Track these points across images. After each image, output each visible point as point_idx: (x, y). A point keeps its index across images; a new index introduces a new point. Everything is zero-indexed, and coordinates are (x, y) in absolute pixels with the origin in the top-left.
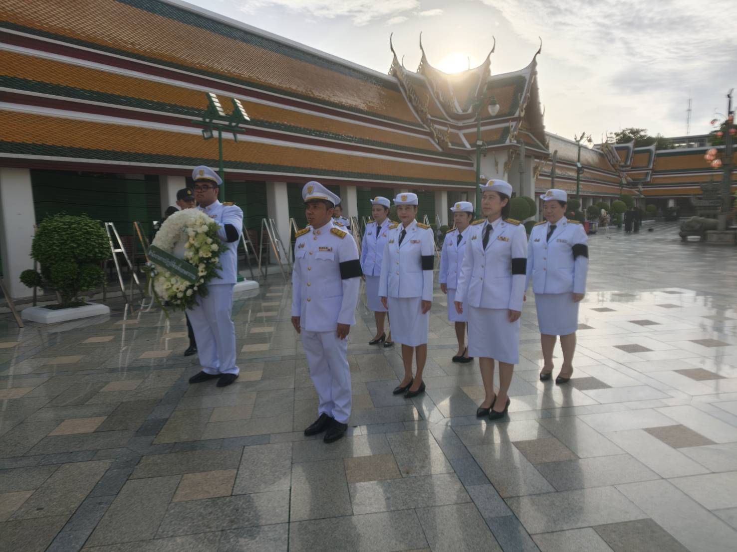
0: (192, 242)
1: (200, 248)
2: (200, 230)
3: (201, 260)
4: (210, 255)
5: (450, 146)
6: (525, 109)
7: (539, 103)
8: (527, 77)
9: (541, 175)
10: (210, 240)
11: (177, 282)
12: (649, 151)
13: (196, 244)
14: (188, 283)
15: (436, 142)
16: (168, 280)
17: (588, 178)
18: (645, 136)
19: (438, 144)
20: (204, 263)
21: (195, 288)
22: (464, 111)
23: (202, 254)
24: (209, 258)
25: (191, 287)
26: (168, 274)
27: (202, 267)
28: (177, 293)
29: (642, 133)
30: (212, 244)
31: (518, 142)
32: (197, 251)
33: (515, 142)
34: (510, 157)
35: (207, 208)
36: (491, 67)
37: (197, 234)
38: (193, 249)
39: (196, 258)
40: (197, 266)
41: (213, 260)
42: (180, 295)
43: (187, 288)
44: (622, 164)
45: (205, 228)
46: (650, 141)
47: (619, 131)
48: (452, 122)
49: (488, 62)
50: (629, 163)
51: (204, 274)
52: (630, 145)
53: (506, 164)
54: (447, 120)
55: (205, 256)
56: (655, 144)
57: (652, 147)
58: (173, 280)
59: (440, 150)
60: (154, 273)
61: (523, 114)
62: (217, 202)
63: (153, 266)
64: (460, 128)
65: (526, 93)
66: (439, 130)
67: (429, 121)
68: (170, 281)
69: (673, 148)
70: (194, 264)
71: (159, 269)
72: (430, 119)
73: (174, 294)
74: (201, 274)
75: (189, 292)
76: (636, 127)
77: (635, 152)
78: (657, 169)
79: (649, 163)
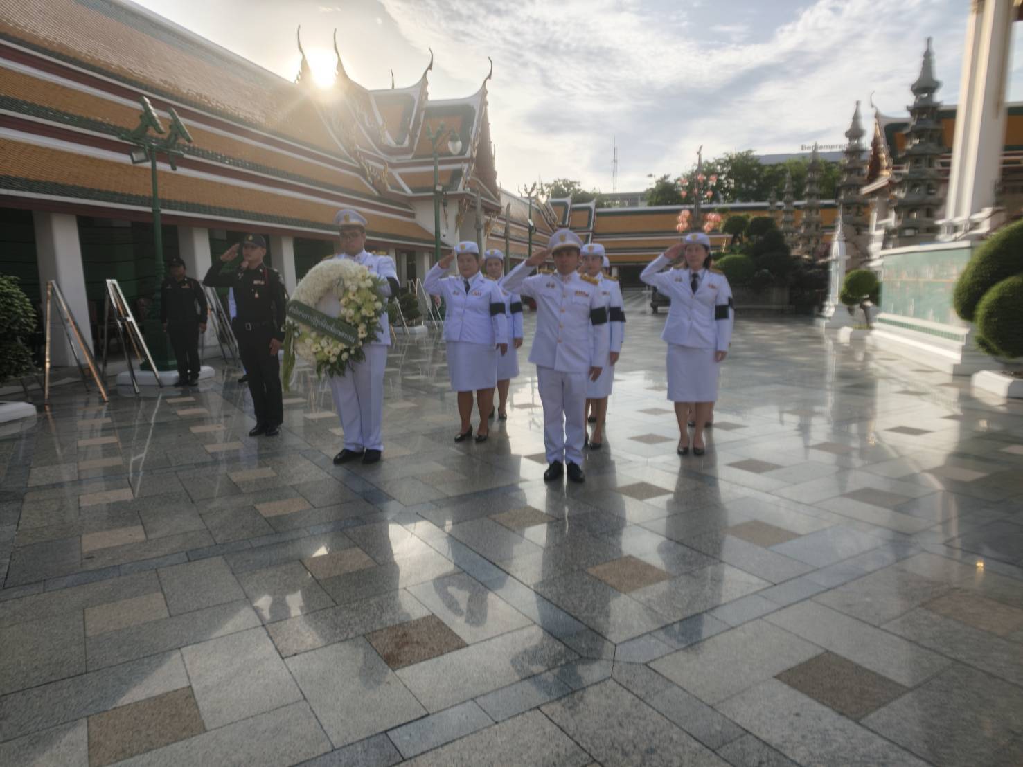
0: (352, 298)
1: (363, 304)
2: (363, 285)
3: (364, 318)
4: (373, 314)
5: (389, 189)
6: (477, 148)
7: (491, 142)
8: (477, 108)
9: (492, 235)
10: (374, 297)
11: (328, 343)
12: (589, 209)
13: (359, 301)
14: (342, 346)
15: (369, 183)
16: (316, 342)
17: (521, 238)
18: (579, 190)
19: (373, 185)
20: (365, 323)
21: (352, 352)
22: (397, 143)
23: (364, 312)
24: (370, 318)
25: (348, 350)
26: (314, 335)
27: (362, 328)
28: (329, 357)
29: (577, 187)
30: (376, 301)
31: (472, 190)
32: (359, 308)
33: (469, 189)
34: (461, 209)
35: (357, 256)
36: (429, 89)
37: (359, 289)
38: (352, 305)
39: (358, 317)
40: (356, 326)
41: (374, 320)
42: (333, 359)
43: (342, 352)
44: (561, 223)
45: (369, 283)
46: (585, 197)
47: (551, 182)
48: (383, 156)
49: (424, 81)
50: (567, 223)
51: (364, 335)
52: (568, 200)
53: (458, 218)
54: (377, 153)
55: (368, 315)
56: (595, 200)
57: (592, 205)
58: (323, 342)
59: (376, 193)
60: (298, 332)
61: (475, 155)
62: (364, 250)
63: (296, 325)
64: (393, 166)
65: (477, 128)
66: (372, 167)
67: (358, 154)
68: (319, 343)
69: (609, 206)
70: (353, 324)
71: (303, 328)
72: (360, 152)
73: (325, 359)
74: (361, 336)
75: (345, 356)
76: (571, 178)
77: (574, 210)
78: (598, 231)
79: (589, 224)
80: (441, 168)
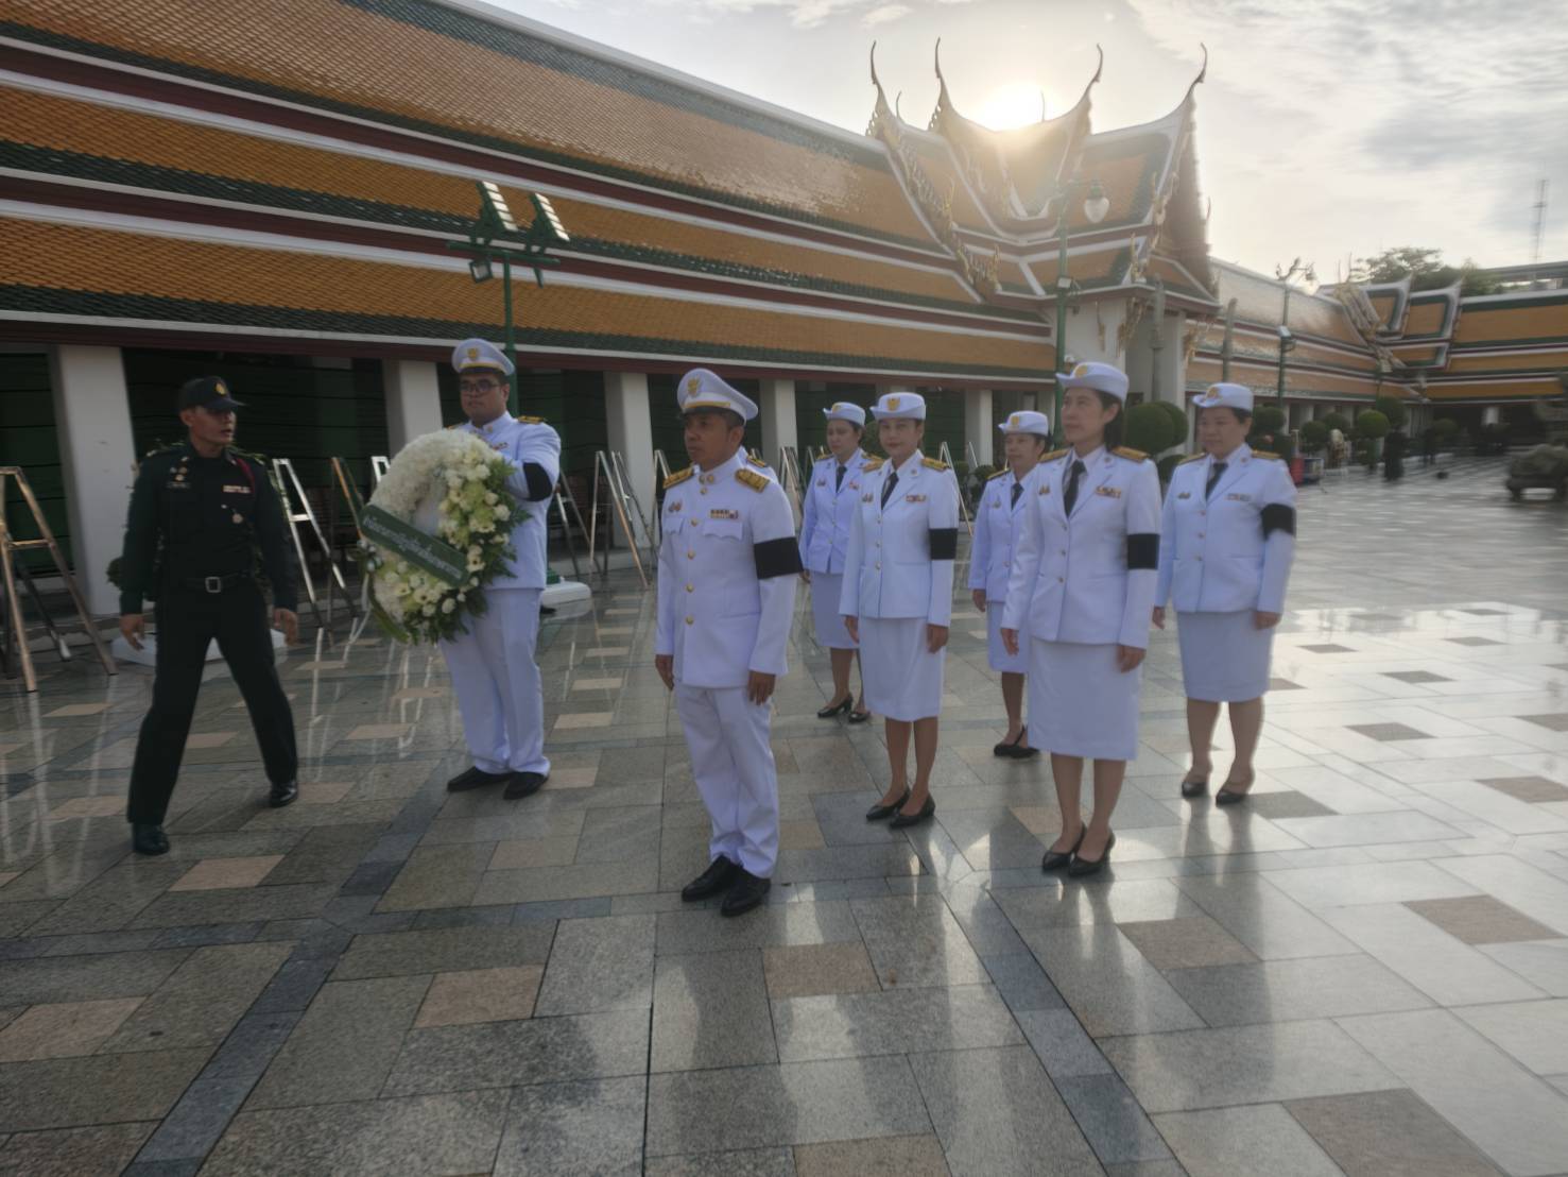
0: (456, 500)
1: (472, 512)
2: (472, 475)
3: (474, 537)
4: (492, 528)
5: (999, 290)
6: (1166, 207)
7: (1198, 195)
8: (1173, 136)
9: (1199, 354)
10: (492, 497)
11: (422, 583)
12: (1444, 299)
13: (464, 505)
14: (445, 586)
15: (968, 283)
16: (404, 579)
17: (1305, 361)
18: (1435, 265)
19: (974, 287)
20: (479, 544)
21: (461, 597)
22: (1030, 213)
23: (475, 525)
24: (489, 536)
25: (453, 594)
26: (402, 566)
27: (474, 553)
28: (422, 606)
29: (1429, 259)
30: (496, 505)
31: (1150, 281)
32: (465, 518)
33: (1144, 280)
34: (1131, 315)
35: (485, 427)
36: (1093, 115)
37: (466, 482)
38: (457, 514)
39: (464, 534)
40: (465, 551)
41: (498, 539)
42: (429, 611)
43: (444, 597)
44: (1383, 328)
45: (484, 471)
46: (1446, 277)
47: (1377, 256)
48: (1004, 237)
49: (1085, 105)
50: (1397, 327)
51: (479, 567)
52: (1402, 285)
53: (1122, 331)
54: (994, 234)
55: (481, 530)
56: (1459, 283)
57: (1452, 291)
58: (415, 579)
59: (978, 299)
60: (375, 563)
61: (1160, 219)
62: (507, 415)
63: (372, 549)
64: (1021, 252)
65: (1169, 172)
66: (975, 255)
67: (954, 235)
68: (409, 581)
69: (1500, 291)
70: (458, 547)
71: (385, 555)
72: (957, 233)
73: (415, 609)
74: (472, 568)
75: (448, 605)
76: (1415, 244)
77: (1413, 302)
78: (1461, 339)
79: (1443, 327)
80: (1071, 252)
